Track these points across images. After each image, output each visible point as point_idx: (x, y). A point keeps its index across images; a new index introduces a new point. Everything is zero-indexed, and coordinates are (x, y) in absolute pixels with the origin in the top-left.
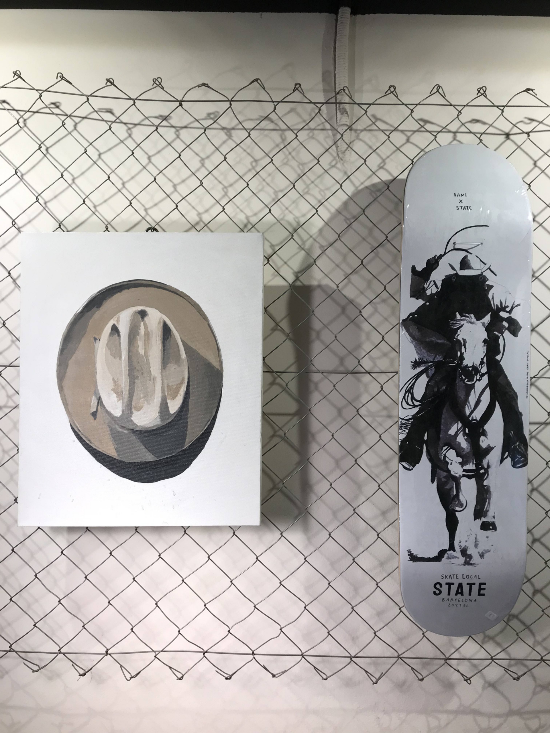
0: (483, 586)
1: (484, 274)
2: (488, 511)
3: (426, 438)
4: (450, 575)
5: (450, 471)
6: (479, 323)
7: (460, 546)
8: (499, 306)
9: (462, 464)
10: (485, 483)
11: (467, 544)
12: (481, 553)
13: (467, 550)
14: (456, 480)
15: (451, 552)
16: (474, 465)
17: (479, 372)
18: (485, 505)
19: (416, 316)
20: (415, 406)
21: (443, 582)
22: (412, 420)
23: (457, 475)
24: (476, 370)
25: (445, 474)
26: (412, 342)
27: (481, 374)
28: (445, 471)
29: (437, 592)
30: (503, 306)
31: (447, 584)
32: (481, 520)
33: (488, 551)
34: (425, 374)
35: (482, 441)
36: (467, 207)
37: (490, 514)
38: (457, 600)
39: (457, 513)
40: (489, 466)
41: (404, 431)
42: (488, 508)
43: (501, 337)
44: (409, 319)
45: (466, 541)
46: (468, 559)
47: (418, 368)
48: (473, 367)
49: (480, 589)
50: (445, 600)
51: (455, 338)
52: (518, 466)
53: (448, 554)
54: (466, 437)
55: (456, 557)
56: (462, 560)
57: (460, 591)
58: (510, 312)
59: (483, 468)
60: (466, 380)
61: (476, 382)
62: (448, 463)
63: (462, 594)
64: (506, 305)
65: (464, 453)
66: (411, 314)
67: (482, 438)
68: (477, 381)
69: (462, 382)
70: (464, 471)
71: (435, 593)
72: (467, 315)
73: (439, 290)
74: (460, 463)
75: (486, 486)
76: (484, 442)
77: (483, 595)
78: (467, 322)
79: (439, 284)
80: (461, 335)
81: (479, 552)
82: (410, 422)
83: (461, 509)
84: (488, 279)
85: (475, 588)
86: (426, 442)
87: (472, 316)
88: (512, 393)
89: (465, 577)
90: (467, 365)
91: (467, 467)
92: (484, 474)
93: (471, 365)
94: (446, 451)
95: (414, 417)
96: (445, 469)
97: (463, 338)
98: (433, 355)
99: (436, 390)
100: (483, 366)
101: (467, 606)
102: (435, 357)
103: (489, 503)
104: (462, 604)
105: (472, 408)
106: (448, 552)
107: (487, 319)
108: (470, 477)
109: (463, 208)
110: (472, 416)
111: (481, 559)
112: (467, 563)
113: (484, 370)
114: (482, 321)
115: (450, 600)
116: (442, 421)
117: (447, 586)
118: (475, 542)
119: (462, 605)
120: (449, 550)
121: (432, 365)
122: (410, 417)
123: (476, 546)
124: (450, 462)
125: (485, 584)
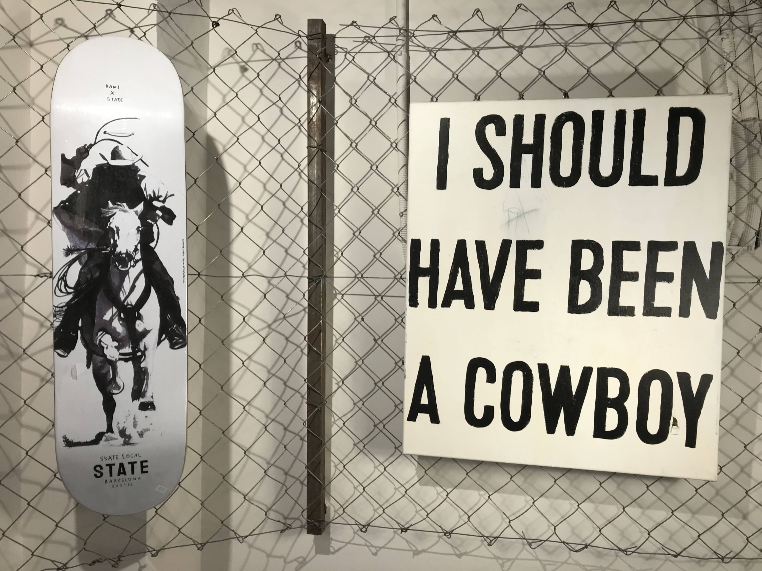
0: (144, 464)
1: (136, 164)
2: (146, 391)
3: (80, 324)
4: (110, 457)
5: (106, 356)
6: (132, 211)
7: (119, 428)
8: (152, 196)
9: (118, 348)
10: (142, 365)
11: (126, 425)
12: (140, 432)
13: (125, 430)
14: (113, 364)
15: (110, 434)
16: (130, 348)
17: (134, 258)
18: (143, 386)
19: (67, 204)
20: (68, 293)
21: (103, 464)
22: (66, 308)
23: (114, 359)
24: (129, 256)
25: (101, 358)
26: (64, 230)
27: (134, 260)
28: (101, 356)
29: (99, 474)
30: (156, 195)
31: (107, 465)
32: (139, 400)
33: (147, 430)
34: (77, 262)
35: (138, 325)
36: (119, 99)
37: (149, 394)
38: (121, 480)
39: (114, 396)
40: (146, 349)
41: (58, 319)
42: (146, 389)
43: (155, 226)
44: (60, 207)
45: (125, 422)
46: (127, 440)
47: (70, 255)
48: (127, 254)
49: (142, 467)
50: (108, 481)
51: (107, 225)
52: (176, 347)
53: (106, 436)
54: (121, 322)
55: (114, 439)
56: (121, 440)
57: (122, 471)
58: (164, 202)
59: (140, 350)
60: (120, 266)
61: (130, 268)
62: (103, 348)
63: (125, 474)
64: (159, 195)
65: (120, 337)
66: (62, 202)
67: (138, 322)
68: (132, 268)
69: (116, 269)
70: (121, 354)
71: (96, 476)
72: (119, 203)
73: (90, 178)
74: (116, 347)
75: (143, 368)
76: (140, 326)
77: (147, 472)
78: (120, 210)
79: (90, 173)
80: (114, 223)
81: (138, 432)
82: (64, 310)
83: (119, 391)
84: (140, 170)
85: (137, 467)
86: (81, 328)
87: (125, 204)
88: (168, 279)
89: (125, 456)
90: (121, 252)
91: (123, 351)
92: (140, 357)
93: (125, 252)
94: (101, 336)
95: (68, 304)
96: (101, 353)
97: (116, 226)
98: (86, 243)
99: (89, 276)
100: (137, 252)
101: (132, 485)
102: (88, 244)
103: (147, 384)
104: (127, 483)
105: (127, 294)
106: (106, 435)
107: (140, 207)
108: (126, 360)
109: (114, 99)
110: (127, 301)
111: (141, 438)
112: (126, 443)
113: (138, 256)
114: (135, 209)
115: (113, 481)
116: (96, 307)
117: (108, 467)
118: (134, 422)
119: (127, 485)
120: (107, 432)
121: (84, 252)
122: (64, 304)
123: (135, 426)
124: (105, 346)
125: (146, 461)
